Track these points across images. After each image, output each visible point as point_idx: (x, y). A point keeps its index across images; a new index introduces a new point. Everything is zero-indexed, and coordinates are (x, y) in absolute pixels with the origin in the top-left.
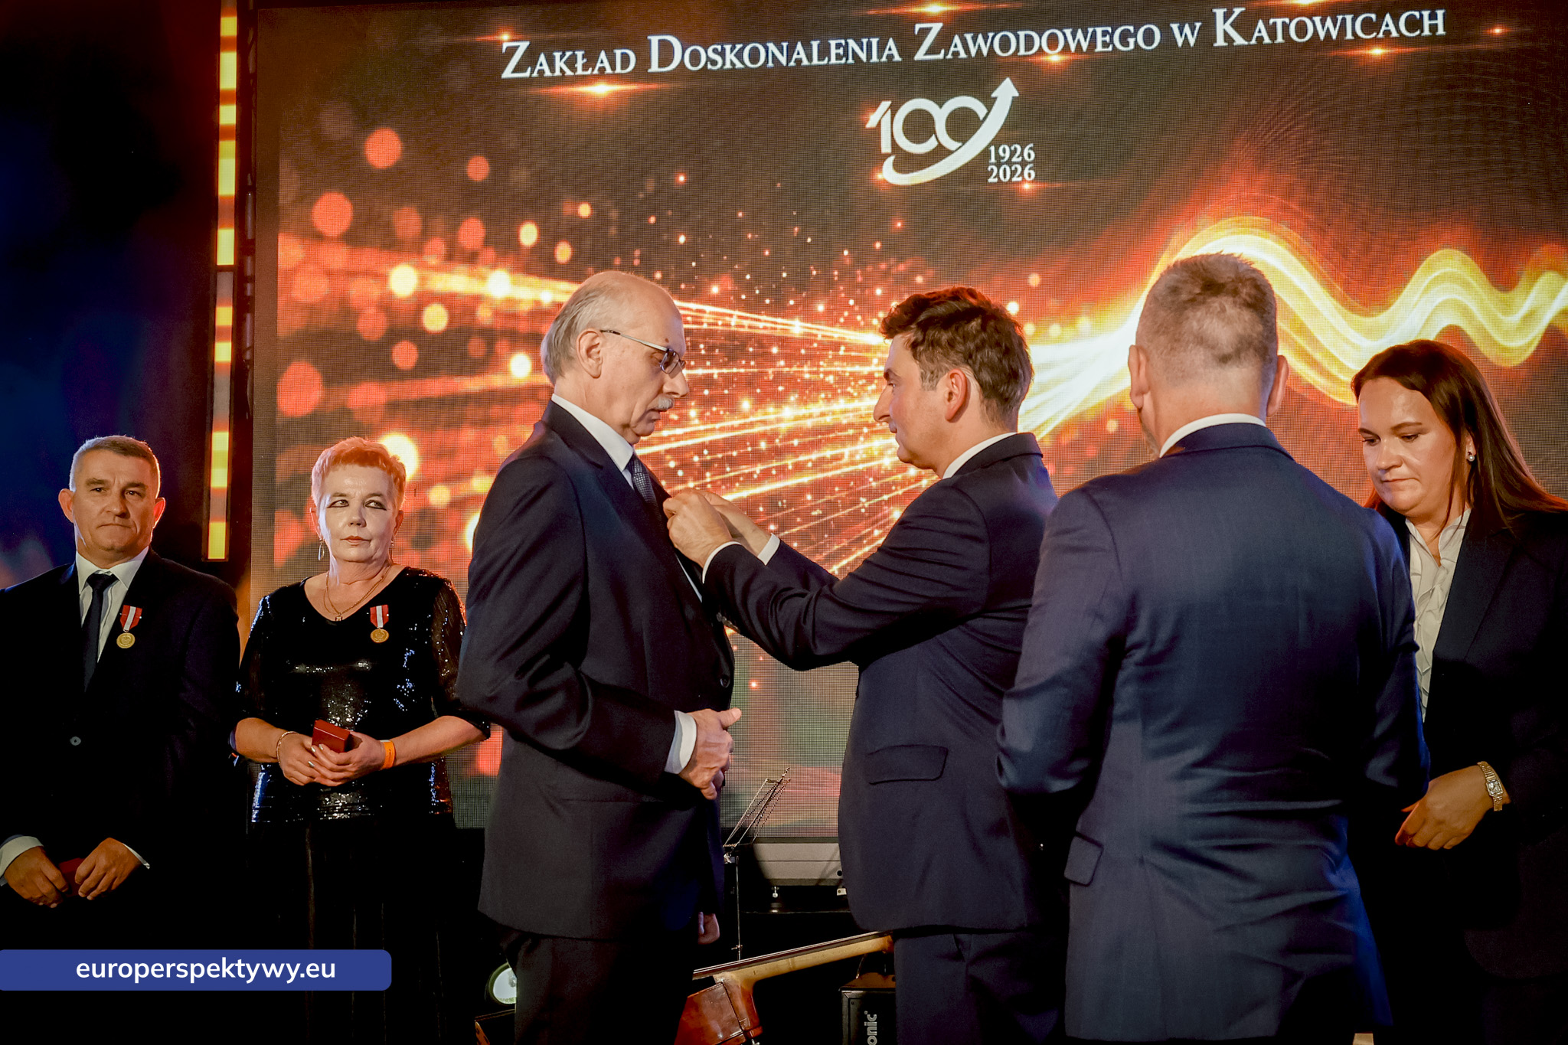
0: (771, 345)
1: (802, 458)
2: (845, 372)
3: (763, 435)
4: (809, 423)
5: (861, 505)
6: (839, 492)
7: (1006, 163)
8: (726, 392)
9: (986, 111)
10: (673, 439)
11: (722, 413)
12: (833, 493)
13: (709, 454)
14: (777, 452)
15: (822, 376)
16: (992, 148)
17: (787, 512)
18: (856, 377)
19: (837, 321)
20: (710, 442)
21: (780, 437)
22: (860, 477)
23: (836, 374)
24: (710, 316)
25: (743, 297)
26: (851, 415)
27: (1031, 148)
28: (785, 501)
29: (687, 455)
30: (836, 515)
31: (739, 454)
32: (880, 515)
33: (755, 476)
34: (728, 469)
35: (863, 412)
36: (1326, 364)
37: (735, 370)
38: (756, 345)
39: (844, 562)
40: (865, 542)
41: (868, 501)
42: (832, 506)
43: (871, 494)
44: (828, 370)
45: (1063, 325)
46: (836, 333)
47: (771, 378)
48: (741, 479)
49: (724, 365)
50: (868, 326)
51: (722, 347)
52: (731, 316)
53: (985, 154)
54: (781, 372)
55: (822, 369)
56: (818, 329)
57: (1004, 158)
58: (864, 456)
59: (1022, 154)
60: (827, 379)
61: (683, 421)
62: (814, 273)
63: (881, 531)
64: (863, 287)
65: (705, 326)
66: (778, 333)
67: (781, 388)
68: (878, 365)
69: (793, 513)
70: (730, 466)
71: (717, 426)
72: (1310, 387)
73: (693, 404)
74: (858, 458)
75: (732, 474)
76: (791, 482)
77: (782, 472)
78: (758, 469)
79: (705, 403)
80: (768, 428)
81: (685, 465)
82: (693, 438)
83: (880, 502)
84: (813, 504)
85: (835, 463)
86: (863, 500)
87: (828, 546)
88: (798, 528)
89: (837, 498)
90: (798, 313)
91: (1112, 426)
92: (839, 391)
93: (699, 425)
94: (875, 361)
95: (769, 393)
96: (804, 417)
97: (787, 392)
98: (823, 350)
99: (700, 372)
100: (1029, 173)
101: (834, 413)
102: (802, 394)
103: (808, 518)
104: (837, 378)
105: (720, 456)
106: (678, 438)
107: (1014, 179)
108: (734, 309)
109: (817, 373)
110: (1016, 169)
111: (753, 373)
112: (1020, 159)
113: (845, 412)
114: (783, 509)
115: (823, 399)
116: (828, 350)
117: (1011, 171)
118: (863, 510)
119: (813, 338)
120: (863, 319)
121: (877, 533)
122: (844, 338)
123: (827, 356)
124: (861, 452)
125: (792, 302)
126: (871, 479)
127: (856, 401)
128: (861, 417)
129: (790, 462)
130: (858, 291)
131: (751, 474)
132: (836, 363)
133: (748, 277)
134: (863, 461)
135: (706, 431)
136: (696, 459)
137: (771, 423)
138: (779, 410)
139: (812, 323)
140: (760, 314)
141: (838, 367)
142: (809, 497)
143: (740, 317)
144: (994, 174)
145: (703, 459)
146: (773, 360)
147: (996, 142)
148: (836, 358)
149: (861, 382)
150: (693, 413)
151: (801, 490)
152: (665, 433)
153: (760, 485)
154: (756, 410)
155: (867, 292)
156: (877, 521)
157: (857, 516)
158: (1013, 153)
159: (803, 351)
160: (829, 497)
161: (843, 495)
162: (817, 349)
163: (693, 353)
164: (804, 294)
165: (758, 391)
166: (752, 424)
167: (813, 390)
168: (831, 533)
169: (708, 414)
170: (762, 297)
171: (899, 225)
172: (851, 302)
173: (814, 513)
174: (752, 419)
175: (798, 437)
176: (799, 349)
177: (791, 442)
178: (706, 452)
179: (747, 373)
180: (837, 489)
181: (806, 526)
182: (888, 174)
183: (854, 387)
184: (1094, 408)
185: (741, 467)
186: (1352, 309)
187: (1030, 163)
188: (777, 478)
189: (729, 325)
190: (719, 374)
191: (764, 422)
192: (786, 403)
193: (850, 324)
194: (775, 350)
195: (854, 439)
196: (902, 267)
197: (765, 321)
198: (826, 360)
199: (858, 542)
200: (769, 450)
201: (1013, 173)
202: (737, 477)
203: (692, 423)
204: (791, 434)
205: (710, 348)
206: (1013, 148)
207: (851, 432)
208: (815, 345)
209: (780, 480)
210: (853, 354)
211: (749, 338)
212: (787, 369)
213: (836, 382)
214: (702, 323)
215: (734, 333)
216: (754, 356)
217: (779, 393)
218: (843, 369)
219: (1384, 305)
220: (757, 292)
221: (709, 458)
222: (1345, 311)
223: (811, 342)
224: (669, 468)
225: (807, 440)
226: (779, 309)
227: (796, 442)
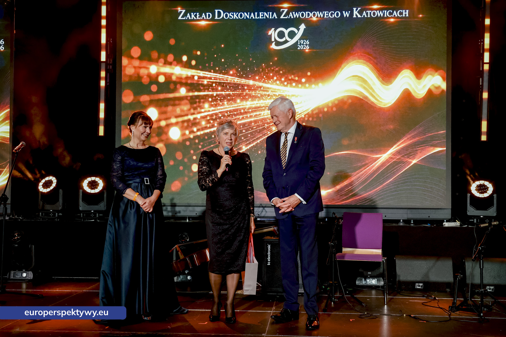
0: (245, 87)
1: (252, 114)
2: (263, 94)
3: (242, 108)
4: (254, 106)
5: (265, 126)
6: (260, 123)
7: (302, 45)
8: (234, 98)
9: (298, 31)
10: (220, 109)
11: (232, 103)
12: (259, 123)
13: (229, 113)
14: (246, 113)
15: (257, 94)
16: (299, 41)
17: (247, 128)
18: (265, 95)
19: (261, 81)
20: (230, 110)
21: (247, 109)
22: (265, 119)
23: (260, 94)
24: (230, 79)
25: (238, 74)
26: (264, 104)
27: (308, 41)
28: (247, 125)
29: (224, 113)
30: (259, 128)
31: (236, 113)
32: (270, 129)
33: (240, 119)
34: (234, 117)
35: (267, 104)
36: (376, 97)
37: (236, 92)
38: (241, 86)
39: (261, 140)
40: (266, 135)
41: (267, 125)
42: (258, 126)
43: (268, 123)
44: (259, 93)
45: (315, 85)
46: (261, 84)
47: (245, 94)
48: (237, 119)
49: (233, 91)
50: (269, 83)
51: (233, 87)
52: (235, 79)
53: (297, 42)
54: (247, 93)
55: (257, 93)
56: (256, 83)
57: (301, 43)
58: (267, 114)
59: (306, 42)
60: (258, 95)
61: (223, 105)
62: (256, 69)
63: (270, 132)
64: (267, 73)
65: (229, 81)
66: (247, 84)
67: (247, 97)
68: (271, 92)
69: (249, 128)
70: (234, 116)
71: (231, 106)
72: (373, 103)
73: (226, 100)
74: (265, 114)
75: (235, 118)
76: (249, 120)
77: (247, 117)
78: (241, 117)
79: (229, 100)
80: (244, 107)
81: (224, 116)
82: (225, 109)
83: (270, 125)
84: (254, 125)
85: (259, 116)
86: (266, 125)
87: (257, 136)
88: (250, 131)
89: (260, 124)
90: (252, 79)
91: (326, 110)
92: (261, 98)
93: (227, 106)
94: (270, 91)
95: (244, 98)
96: (253, 104)
97: (248, 98)
98: (257, 88)
99: (227, 93)
100: (308, 47)
101: (260, 104)
102: (252, 99)
103: (252, 129)
104: (261, 95)
105: (232, 113)
106: (222, 109)
107: (304, 49)
108: (236, 77)
109: (256, 94)
110: (304, 46)
111: (240, 93)
112: (306, 44)
113: (262, 103)
114: (246, 127)
115: (257, 100)
116: (259, 88)
117: (303, 47)
118: (266, 127)
119: (254, 85)
120: (267, 81)
121: (269, 133)
122: (263, 85)
123: (258, 90)
124: (266, 113)
125: (250, 76)
126: (268, 120)
127: (265, 101)
128: (266, 104)
129: (249, 115)
130: (266, 74)
131: (239, 118)
132: (260, 91)
133: (239, 69)
134: (266, 115)
135: (229, 107)
136: (226, 114)
137: (244, 106)
138: (246, 102)
139: (255, 81)
140: (242, 79)
141: (261, 92)
142: (253, 124)
143: (237, 79)
144: (299, 47)
145: (228, 114)
146: (246, 90)
147: (300, 39)
148: (261, 90)
149: (266, 96)
150: (226, 103)
151: (251, 122)
152: (219, 108)
153: (241, 121)
154: (241, 102)
155: (268, 74)
156: (269, 130)
157: (264, 128)
158: (304, 42)
159: (253, 88)
160: (258, 124)
161: (261, 123)
162: (256, 88)
163: (226, 88)
164: (253, 74)
165: (242, 98)
166: (240, 106)
167: (255, 98)
168: (258, 133)
169: (229, 103)
170: (243, 75)
171: (276, 59)
172: (265, 77)
173: (254, 128)
174: (240, 104)
175: (251, 109)
176: (252, 88)
177: (249, 110)
178: (228, 112)
179: (239, 93)
180: (260, 122)
181: (252, 131)
182: (273, 46)
183: (264, 97)
184: (322, 105)
185: (237, 116)
186: (383, 84)
187: (308, 45)
188: (245, 119)
189: (235, 81)
190: (232, 93)
191: (243, 105)
192: (248, 101)
193: (264, 82)
194: (246, 88)
195: (264, 110)
196: (277, 69)
197: (244, 81)
198: (258, 91)
199: (264, 135)
200: (244, 112)
201: (304, 47)
202: (236, 119)
203: (225, 105)
204: (249, 109)
205: (230, 87)
206: (304, 41)
207: (264, 108)
208: (256, 87)
209: (246, 119)
210: (265, 89)
211: (239, 85)
212: (249, 93)
213: (260, 96)
214: (228, 81)
215: (236, 83)
216: (241, 89)
217: (246, 98)
218: (262, 93)
219: (391, 83)
220: (242, 73)
221: (229, 114)
222: (382, 84)
223: (255, 86)
224: (219, 117)
225: (253, 110)
226: (247, 78)
227: (250, 110)
